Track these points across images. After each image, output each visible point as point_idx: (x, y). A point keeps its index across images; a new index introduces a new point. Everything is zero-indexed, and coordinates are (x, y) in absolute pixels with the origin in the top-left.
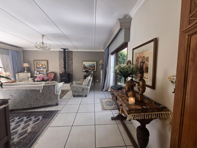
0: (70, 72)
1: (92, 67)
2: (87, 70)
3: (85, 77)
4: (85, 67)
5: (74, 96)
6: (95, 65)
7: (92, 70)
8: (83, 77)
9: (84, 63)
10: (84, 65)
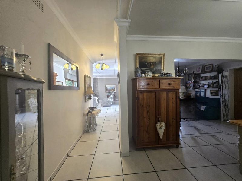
0: (96, 93)
1: (112, 89)
2: (109, 91)
3: (108, 96)
4: (107, 90)
5: (103, 106)
6: (115, 87)
7: (113, 91)
8: (107, 96)
9: (107, 86)
10: (107, 88)
